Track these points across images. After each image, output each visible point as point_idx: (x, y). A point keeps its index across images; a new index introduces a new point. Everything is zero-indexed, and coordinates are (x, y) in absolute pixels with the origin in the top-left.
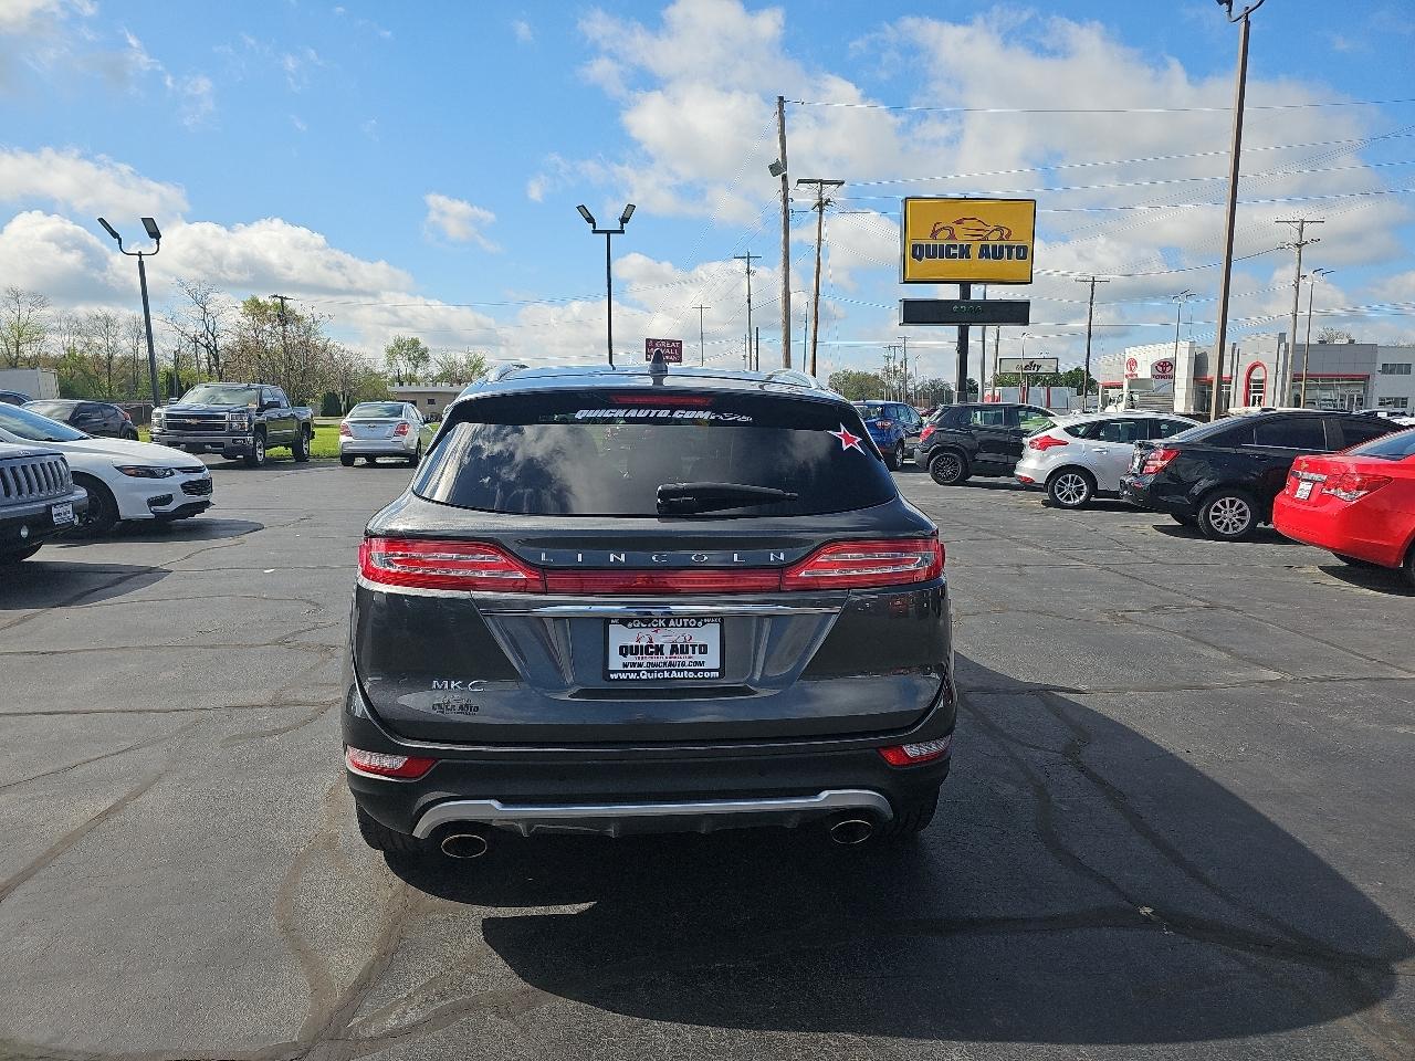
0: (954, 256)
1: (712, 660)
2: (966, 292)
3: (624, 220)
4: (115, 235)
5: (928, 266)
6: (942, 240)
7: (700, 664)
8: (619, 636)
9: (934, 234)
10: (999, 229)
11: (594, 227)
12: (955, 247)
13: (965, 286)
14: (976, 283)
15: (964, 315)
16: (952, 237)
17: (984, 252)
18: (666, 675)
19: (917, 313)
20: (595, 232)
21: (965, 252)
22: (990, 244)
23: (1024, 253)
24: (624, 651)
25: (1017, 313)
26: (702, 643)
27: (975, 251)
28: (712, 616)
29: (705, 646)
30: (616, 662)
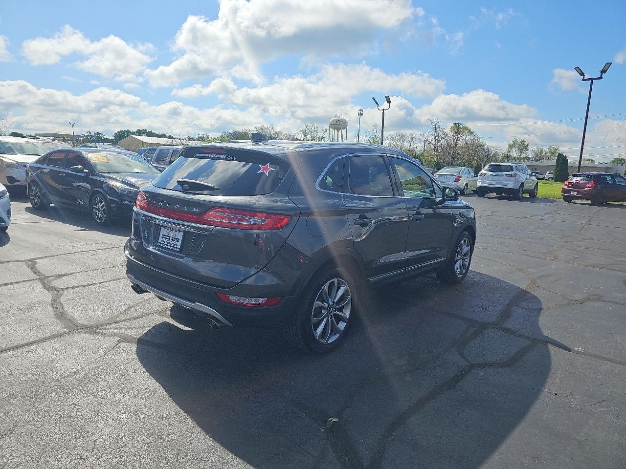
1: (179, 245)
3: (603, 72)
4: (377, 103)
11: (584, 77)
20: (584, 80)
29: (179, 239)
30: (160, 240)
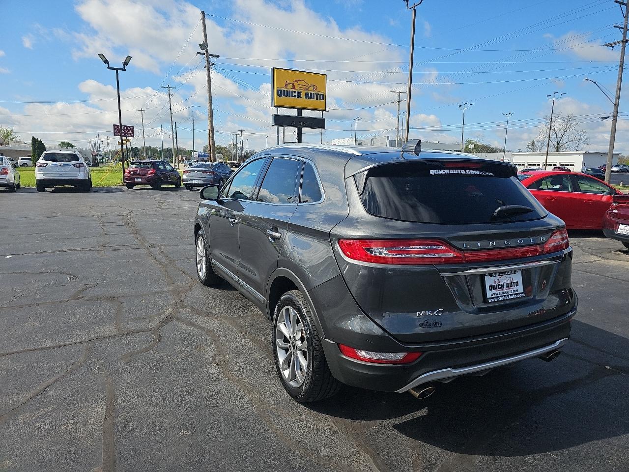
0: (295, 96)
1: (520, 289)
2: (300, 113)
3: (126, 64)
5: (285, 100)
6: (289, 88)
7: (517, 291)
8: (489, 281)
9: (286, 85)
10: (313, 86)
11: (108, 66)
12: (295, 92)
13: (299, 110)
14: (304, 109)
15: (299, 123)
16: (294, 87)
17: (307, 95)
18: (507, 298)
19: (280, 121)
20: (109, 68)
21: (299, 95)
22: (309, 92)
23: (322, 97)
24: (491, 288)
25: (320, 124)
26: (516, 281)
27: (303, 95)
28: (519, 270)
29: (517, 282)
30: (489, 294)
